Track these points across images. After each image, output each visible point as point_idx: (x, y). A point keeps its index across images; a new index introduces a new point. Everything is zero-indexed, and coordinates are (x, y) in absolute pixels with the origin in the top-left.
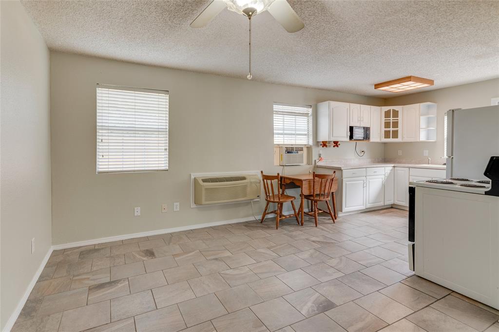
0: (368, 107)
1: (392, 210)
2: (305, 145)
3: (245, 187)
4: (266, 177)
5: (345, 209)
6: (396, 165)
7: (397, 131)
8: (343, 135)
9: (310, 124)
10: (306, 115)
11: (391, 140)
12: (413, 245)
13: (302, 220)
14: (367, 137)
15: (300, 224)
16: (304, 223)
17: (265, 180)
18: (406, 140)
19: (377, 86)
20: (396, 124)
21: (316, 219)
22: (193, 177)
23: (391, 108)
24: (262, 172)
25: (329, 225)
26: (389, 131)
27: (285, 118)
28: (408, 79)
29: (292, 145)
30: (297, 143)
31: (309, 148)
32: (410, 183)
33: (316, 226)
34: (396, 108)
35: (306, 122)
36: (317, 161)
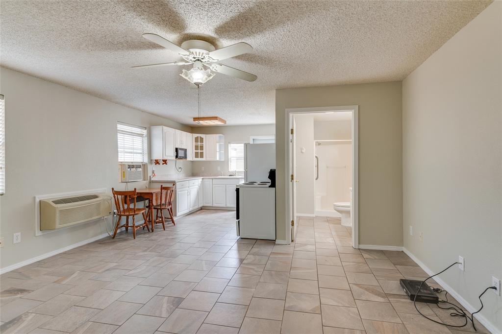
0: (180, 131)
1: (202, 210)
2: (142, 163)
3: (99, 205)
4: (116, 193)
5: (178, 214)
6: (203, 178)
7: (203, 152)
8: (170, 155)
9: (144, 144)
10: (141, 135)
11: (199, 159)
12: (239, 221)
13: (152, 227)
14: (185, 157)
15: (151, 231)
16: (154, 230)
17: (116, 196)
18: (208, 159)
19: (195, 119)
20: (202, 148)
21: (163, 224)
22: (37, 200)
23: (199, 135)
24: (113, 189)
25: (172, 227)
26: (198, 153)
27: (125, 137)
28: (215, 118)
29: (132, 163)
30: (135, 161)
31: (144, 166)
32: (237, 186)
33: (164, 230)
34: (202, 136)
35: (140, 141)
36: (152, 176)
